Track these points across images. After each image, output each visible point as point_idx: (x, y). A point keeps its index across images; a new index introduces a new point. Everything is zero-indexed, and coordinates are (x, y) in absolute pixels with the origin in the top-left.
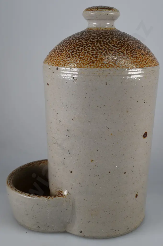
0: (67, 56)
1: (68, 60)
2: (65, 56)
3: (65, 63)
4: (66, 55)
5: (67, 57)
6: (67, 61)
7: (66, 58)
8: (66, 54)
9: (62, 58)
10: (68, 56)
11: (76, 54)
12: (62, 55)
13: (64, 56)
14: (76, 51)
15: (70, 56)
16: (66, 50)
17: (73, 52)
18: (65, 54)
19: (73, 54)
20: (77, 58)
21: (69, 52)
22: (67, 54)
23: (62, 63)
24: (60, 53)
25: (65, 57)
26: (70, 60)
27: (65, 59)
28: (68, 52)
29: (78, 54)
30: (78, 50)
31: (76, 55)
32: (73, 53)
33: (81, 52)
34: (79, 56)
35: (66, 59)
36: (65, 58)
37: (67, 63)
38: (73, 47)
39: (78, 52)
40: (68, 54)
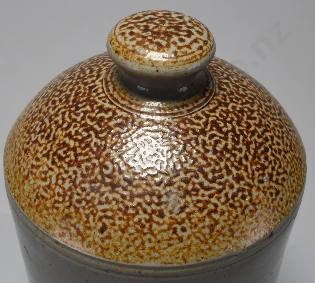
0: (271, 194)
1: (281, 199)
2: (268, 199)
3: (280, 209)
4: (268, 194)
5: (274, 197)
6: (280, 203)
7: (273, 200)
8: (265, 193)
9: (266, 206)
10: (273, 191)
11: (278, 174)
12: (257, 201)
13: (266, 200)
14: (273, 168)
15: (276, 189)
16: (255, 185)
17: (271, 175)
18: (262, 195)
19: (277, 180)
20: (287, 179)
21: (266, 184)
22: (266, 190)
23: (275, 215)
24: (247, 201)
25: (270, 200)
26: (283, 195)
27: (275, 203)
28: (261, 186)
29: (280, 171)
30: (273, 164)
31: (282, 176)
32: (274, 179)
33: (280, 163)
34: (285, 172)
35: (276, 200)
36: (272, 202)
37: (284, 206)
38: (254, 167)
39: (276, 167)
40: (268, 189)
